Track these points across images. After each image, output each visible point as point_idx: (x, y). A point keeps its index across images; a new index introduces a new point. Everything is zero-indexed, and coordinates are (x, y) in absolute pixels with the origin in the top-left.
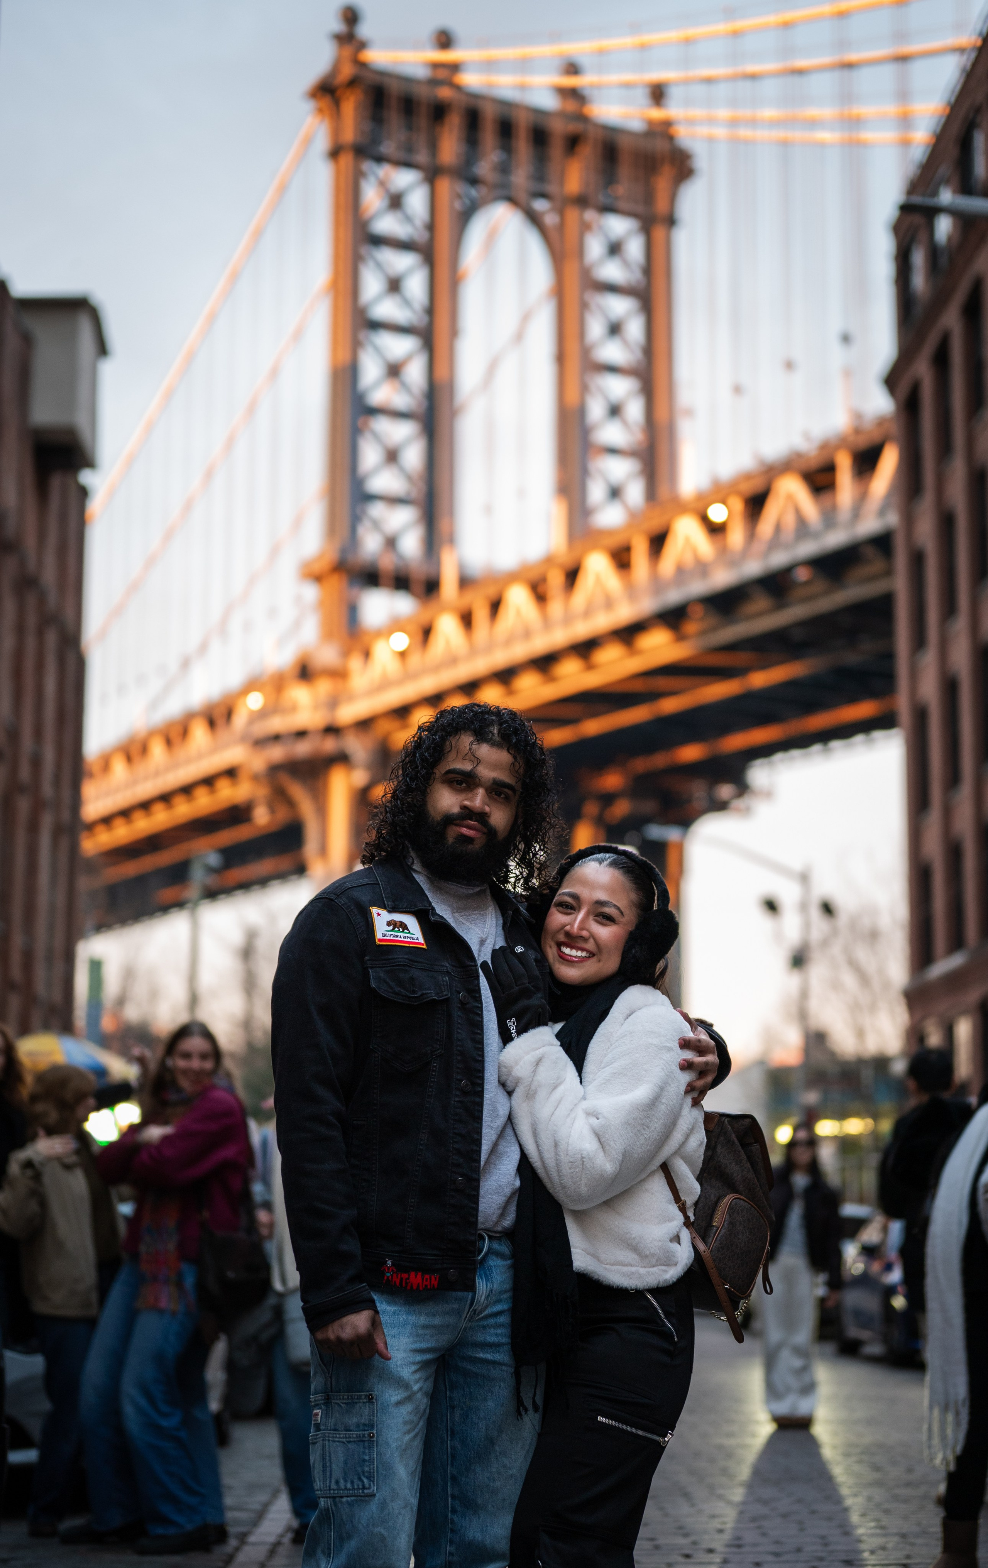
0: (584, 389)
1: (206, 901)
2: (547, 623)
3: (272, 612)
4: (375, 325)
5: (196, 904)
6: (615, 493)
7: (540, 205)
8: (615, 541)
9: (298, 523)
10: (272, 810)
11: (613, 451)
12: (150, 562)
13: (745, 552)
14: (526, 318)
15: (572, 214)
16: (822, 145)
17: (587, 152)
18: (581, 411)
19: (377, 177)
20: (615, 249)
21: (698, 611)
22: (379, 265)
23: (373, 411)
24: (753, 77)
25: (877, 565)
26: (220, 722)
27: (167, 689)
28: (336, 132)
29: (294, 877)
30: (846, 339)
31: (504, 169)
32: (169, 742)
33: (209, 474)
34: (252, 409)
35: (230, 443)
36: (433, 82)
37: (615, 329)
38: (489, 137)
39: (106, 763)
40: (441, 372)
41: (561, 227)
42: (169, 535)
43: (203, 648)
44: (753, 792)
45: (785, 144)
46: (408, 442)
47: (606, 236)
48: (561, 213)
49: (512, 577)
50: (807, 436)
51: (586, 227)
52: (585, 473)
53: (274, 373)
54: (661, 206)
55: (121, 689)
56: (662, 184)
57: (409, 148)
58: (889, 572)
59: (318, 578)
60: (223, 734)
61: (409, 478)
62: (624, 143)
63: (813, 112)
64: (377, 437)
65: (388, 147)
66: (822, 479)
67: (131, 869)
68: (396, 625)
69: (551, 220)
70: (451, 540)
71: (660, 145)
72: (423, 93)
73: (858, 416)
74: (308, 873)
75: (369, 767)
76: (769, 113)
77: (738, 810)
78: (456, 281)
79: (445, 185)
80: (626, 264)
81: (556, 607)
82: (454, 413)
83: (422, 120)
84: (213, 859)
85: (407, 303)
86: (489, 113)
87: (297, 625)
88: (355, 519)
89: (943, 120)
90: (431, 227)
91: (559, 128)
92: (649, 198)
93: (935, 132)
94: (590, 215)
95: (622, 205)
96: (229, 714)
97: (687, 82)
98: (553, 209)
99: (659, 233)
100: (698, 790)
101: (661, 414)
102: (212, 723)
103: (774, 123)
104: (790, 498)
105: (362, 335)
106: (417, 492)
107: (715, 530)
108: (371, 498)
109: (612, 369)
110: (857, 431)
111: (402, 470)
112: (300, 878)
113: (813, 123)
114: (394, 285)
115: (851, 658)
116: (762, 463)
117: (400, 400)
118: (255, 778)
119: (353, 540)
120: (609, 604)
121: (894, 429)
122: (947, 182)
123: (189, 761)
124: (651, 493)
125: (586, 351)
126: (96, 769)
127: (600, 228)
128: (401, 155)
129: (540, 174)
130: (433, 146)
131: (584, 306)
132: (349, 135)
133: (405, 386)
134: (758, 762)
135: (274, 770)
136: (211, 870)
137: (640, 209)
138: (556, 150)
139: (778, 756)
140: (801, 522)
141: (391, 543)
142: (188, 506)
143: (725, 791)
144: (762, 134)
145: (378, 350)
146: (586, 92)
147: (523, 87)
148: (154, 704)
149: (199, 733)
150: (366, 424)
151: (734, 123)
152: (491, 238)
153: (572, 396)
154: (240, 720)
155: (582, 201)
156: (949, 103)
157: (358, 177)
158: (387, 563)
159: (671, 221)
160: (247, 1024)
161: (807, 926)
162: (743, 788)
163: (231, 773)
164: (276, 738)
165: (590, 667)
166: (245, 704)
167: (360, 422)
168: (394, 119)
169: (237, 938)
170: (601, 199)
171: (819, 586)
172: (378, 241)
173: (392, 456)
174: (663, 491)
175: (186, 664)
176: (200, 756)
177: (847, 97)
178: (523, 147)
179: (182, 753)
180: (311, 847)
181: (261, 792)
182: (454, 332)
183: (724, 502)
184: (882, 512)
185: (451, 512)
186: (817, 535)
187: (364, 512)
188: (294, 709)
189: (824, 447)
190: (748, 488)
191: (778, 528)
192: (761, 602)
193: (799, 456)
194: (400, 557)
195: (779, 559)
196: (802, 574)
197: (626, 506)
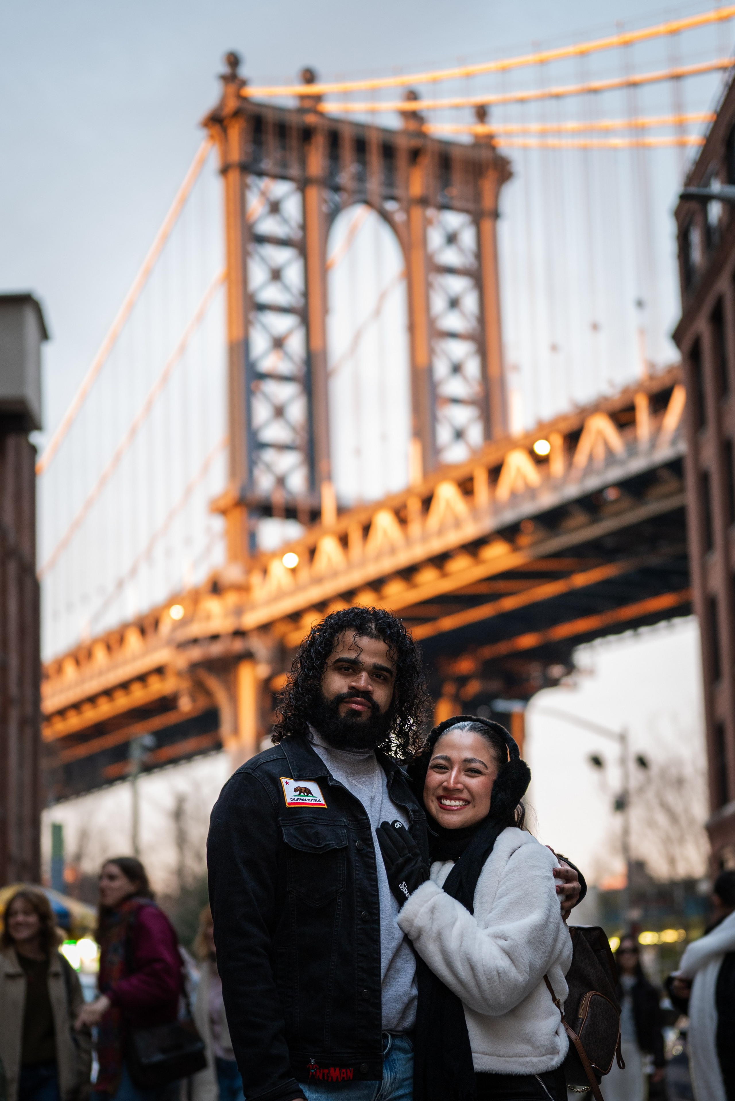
0: (431, 352)
1: (144, 774)
2: (408, 541)
3: (188, 541)
4: (261, 308)
5: (135, 777)
6: (459, 435)
7: (390, 206)
8: (460, 474)
9: (206, 468)
10: (194, 699)
11: (455, 401)
12: (89, 504)
13: (565, 479)
14: (382, 298)
15: (417, 212)
16: (615, 149)
17: (427, 164)
18: (430, 370)
19: (259, 189)
21: (529, 527)
22: (263, 259)
23: (263, 376)
24: (558, 96)
25: (671, 485)
26: (150, 630)
27: (106, 605)
28: (225, 154)
29: (213, 753)
30: (640, 304)
31: (361, 178)
32: (109, 648)
33: (133, 432)
34: (165, 378)
35: (149, 406)
36: (300, 111)
37: (454, 303)
38: (347, 153)
39: (59, 667)
40: (316, 343)
41: (408, 223)
42: (103, 482)
43: (134, 572)
44: (579, 671)
45: (585, 149)
46: (292, 400)
47: (444, 229)
48: (408, 212)
49: (379, 506)
50: (611, 383)
51: (428, 222)
52: (434, 420)
53: (182, 349)
54: (488, 203)
55: (70, 607)
56: (487, 186)
57: (284, 165)
58: (681, 490)
59: (224, 512)
60: (152, 640)
61: (294, 429)
62: (456, 153)
63: (607, 122)
64: (267, 397)
65: (267, 165)
66: (624, 417)
67: (82, 751)
68: (288, 547)
69: (399, 217)
70: (329, 477)
71: (485, 154)
73: (651, 365)
74: (224, 749)
75: (270, 662)
76: (571, 125)
77: (567, 686)
78: (325, 270)
79: (313, 193)
80: (461, 250)
81: (415, 528)
82: (328, 376)
83: (294, 142)
84: (148, 740)
85: (287, 288)
86: (347, 134)
87: (208, 550)
88: (252, 464)
89: (711, 125)
90: (304, 227)
91: (403, 143)
92: (477, 197)
93: (705, 136)
94: (430, 212)
95: (455, 203)
96: (156, 624)
97: (505, 102)
98: (401, 209)
99: (487, 224)
100: (534, 671)
101: (494, 371)
102: (143, 631)
103: (576, 133)
104: (600, 433)
105: (252, 315)
106: (300, 440)
107: (541, 461)
108: (263, 446)
109: (453, 335)
110: (651, 377)
111: (288, 422)
112: (218, 753)
113: (607, 132)
114: (276, 275)
115: (654, 560)
116: (576, 406)
117: (284, 367)
118: (179, 674)
119: (251, 480)
120: (457, 524)
121: (681, 375)
122: (716, 175)
123: (125, 662)
124: (488, 434)
125: (431, 322)
126: (51, 671)
127: (439, 222)
128: (279, 170)
129: (390, 182)
130: (303, 162)
131: (429, 286)
132: (236, 156)
133: (288, 356)
134: (582, 646)
135: (194, 667)
136: (146, 749)
137: (471, 206)
138: (402, 162)
139: (598, 641)
140: (609, 452)
141: (281, 481)
142: (117, 458)
143: (556, 670)
144: (566, 142)
145: (265, 327)
146: (424, 114)
147: (373, 112)
148: (96, 618)
149: (133, 639)
150: (257, 387)
151: (543, 134)
152: (353, 233)
153: (422, 358)
154: (165, 628)
155: (424, 202)
156: (715, 112)
157: (243, 188)
158: (279, 498)
159: (496, 215)
160: (180, 872)
161: (626, 776)
162: (570, 668)
163: (160, 671)
164: (195, 641)
165: (443, 575)
166: (169, 615)
167: (253, 385)
168: (271, 143)
169: (169, 803)
170: (439, 199)
171: (626, 503)
172: (261, 239)
173: (279, 412)
174: (497, 431)
175: (120, 585)
176: (134, 658)
177: (633, 110)
178: (375, 161)
179: (120, 656)
180: (226, 728)
181: (184, 685)
182: (325, 310)
183: (547, 439)
184: (674, 442)
185: (328, 455)
186: (622, 463)
187: (259, 457)
188: (208, 617)
189: (626, 391)
190: (566, 427)
191: (591, 458)
192: (580, 518)
193: (606, 399)
194: (289, 492)
195: (593, 483)
196: (612, 494)
197: (468, 444)
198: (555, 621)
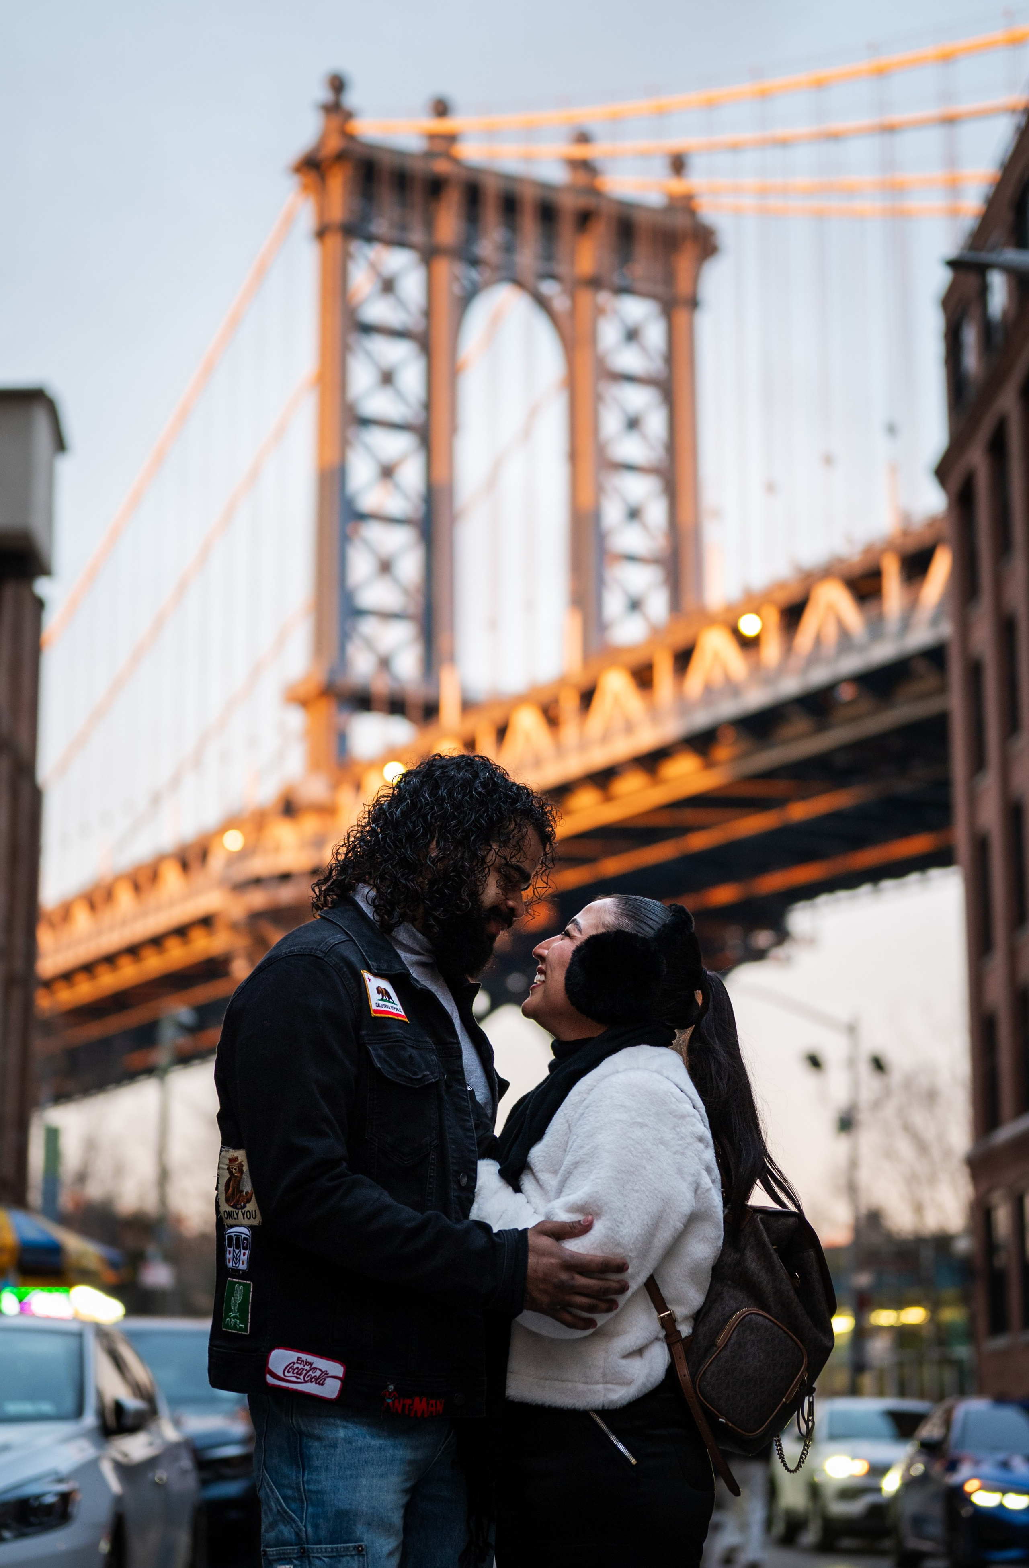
0: (599, 490)
1: (178, 1067)
2: (560, 750)
3: (252, 742)
4: (365, 422)
5: (166, 1071)
6: (635, 605)
7: (549, 288)
8: (636, 659)
9: (281, 642)
11: (631, 558)
12: (116, 686)
13: (782, 670)
14: (533, 413)
15: (585, 297)
16: (862, 215)
17: (601, 231)
18: (596, 516)
19: (367, 259)
20: (632, 335)
21: (729, 736)
22: (369, 355)
23: (362, 517)
24: (784, 142)
25: (930, 682)
26: (194, 865)
27: (135, 829)
28: (322, 211)
30: (891, 430)
31: (509, 249)
32: (137, 888)
33: (182, 587)
34: (229, 515)
35: (205, 553)
36: (429, 155)
37: (633, 424)
38: (491, 215)
39: (67, 912)
40: (440, 473)
41: (573, 312)
42: (137, 656)
43: (175, 782)
44: (794, 939)
45: (821, 214)
46: (403, 551)
47: (623, 321)
48: (573, 296)
49: (520, 700)
50: (849, 540)
51: (600, 311)
52: (601, 583)
53: (254, 475)
54: (683, 287)
55: (84, 830)
56: (684, 262)
57: (403, 227)
58: (943, 689)
59: (305, 703)
60: (198, 878)
61: (406, 592)
62: (641, 218)
63: (851, 178)
64: (369, 546)
65: (380, 226)
66: (867, 586)
68: (392, 755)
69: (561, 303)
70: (452, 659)
71: (680, 221)
72: (418, 167)
73: (906, 517)
76: (802, 180)
78: (455, 372)
79: (444, 268)
80: (645, 351)
81: (570, 731)
82: (453, 519)
83: (417, 196)
84: (187, 1017)
85: (401, 396)
86: (491, 187)
87: (280, 756)
88: (345, 637)
90: (428, 313)
91: (569, 203)
92: (669, 278)
94: (604, 297)
95: (640, 286)
96: (204, 856)
97: (711, 148)
98: (564, 291)
99: (682, 316)
100: (732, 937)
101: (686, 516)
102: (185, 866)
103: (809, 191)
104: (831, 608)
105: (351, 432)
106: (415, 607)
107: (748, 644)
108: (362, 613)
109: (630, 468)
110: (905, 533)
111: (396, 581)
113: (852, 191)
114: (387, 378)
115: (904, 786)
116: (799, 569)
117: (396, 505)
118: (234, 927)
119: (342, 660)
120: (629, 728)
121: (948, 530)
123: (159, 909)
124: (676, 603)
125: (600, 449)
126: (53, 918)
127: (615, 312)
128: (395, 234)
129: (548, 255)
130: (429, 224)
131: (598, 398)
132: (338, 212)
133: (400, 489)
134: (800, 905)
135: (255, 918)
136: (183, 1029)
137: (660, 289)
138: (566, 227)
139: (823, 898)
140: (844, 635)
141: (385, 663)
142: (159, 623)
143: (763, 938)
144: (795, 203)
145: (368, 448)
146: (599, 165)
147: (528, 159)
148: (120, 846)
149: (171, 876)
150: (356, 531)
151: (763, 191)
152: (496, 321)
153: (586, 498)
154: (216, 862)
155: (595, 283)
157: (346, 257)
158: (381, 686)
159: (693, 303)
161: (855, 1085)
162: (783, 935)
163: (207, 922)
164: (258, 882)
165: (608, 798)
166: (223, 845)
167: (349, 529)
168: (386, 196)
170: (616, 279)
171: (865, 705)
172: (368, 329)
173: (385, 567)
174: (689, 601)
175: (156, 801)
176: (172, 903)
177: (889, 162)
178: (529, 225)
179: (152, 898)
181: (240, 943)
182: (453, 429)
183: (757, 612)
184: (935, 621)
185: (452, 627)
186: (862, 649)
187: (354, 629)
188: (277, 849)
189: (868, 550)
190: (785, 597)
191: (818, 641)
192: (800, 724)
193: (840, 560)
194: (395, 678)
195: (819, 676)
196: (846, 693)
197: (647, 619)
198: (763, 868)
